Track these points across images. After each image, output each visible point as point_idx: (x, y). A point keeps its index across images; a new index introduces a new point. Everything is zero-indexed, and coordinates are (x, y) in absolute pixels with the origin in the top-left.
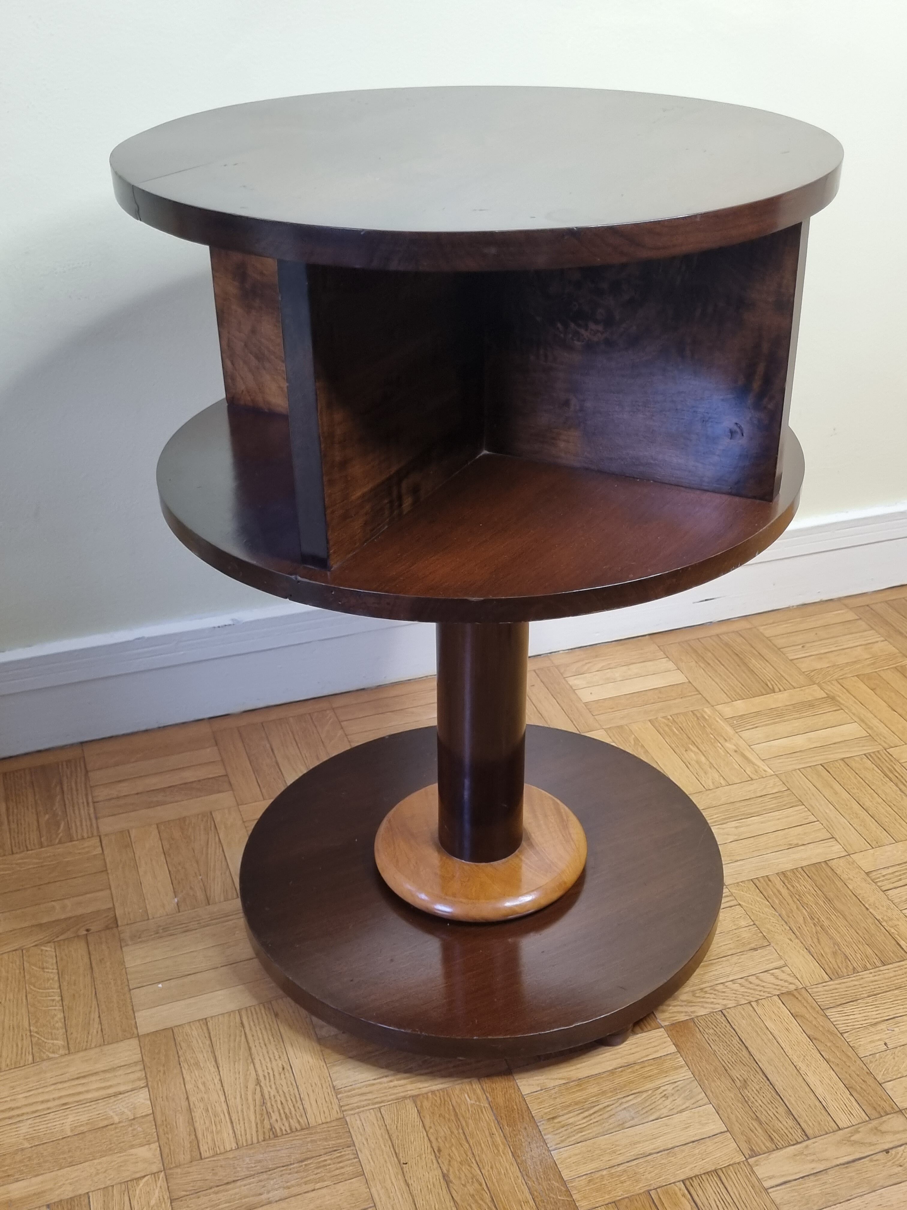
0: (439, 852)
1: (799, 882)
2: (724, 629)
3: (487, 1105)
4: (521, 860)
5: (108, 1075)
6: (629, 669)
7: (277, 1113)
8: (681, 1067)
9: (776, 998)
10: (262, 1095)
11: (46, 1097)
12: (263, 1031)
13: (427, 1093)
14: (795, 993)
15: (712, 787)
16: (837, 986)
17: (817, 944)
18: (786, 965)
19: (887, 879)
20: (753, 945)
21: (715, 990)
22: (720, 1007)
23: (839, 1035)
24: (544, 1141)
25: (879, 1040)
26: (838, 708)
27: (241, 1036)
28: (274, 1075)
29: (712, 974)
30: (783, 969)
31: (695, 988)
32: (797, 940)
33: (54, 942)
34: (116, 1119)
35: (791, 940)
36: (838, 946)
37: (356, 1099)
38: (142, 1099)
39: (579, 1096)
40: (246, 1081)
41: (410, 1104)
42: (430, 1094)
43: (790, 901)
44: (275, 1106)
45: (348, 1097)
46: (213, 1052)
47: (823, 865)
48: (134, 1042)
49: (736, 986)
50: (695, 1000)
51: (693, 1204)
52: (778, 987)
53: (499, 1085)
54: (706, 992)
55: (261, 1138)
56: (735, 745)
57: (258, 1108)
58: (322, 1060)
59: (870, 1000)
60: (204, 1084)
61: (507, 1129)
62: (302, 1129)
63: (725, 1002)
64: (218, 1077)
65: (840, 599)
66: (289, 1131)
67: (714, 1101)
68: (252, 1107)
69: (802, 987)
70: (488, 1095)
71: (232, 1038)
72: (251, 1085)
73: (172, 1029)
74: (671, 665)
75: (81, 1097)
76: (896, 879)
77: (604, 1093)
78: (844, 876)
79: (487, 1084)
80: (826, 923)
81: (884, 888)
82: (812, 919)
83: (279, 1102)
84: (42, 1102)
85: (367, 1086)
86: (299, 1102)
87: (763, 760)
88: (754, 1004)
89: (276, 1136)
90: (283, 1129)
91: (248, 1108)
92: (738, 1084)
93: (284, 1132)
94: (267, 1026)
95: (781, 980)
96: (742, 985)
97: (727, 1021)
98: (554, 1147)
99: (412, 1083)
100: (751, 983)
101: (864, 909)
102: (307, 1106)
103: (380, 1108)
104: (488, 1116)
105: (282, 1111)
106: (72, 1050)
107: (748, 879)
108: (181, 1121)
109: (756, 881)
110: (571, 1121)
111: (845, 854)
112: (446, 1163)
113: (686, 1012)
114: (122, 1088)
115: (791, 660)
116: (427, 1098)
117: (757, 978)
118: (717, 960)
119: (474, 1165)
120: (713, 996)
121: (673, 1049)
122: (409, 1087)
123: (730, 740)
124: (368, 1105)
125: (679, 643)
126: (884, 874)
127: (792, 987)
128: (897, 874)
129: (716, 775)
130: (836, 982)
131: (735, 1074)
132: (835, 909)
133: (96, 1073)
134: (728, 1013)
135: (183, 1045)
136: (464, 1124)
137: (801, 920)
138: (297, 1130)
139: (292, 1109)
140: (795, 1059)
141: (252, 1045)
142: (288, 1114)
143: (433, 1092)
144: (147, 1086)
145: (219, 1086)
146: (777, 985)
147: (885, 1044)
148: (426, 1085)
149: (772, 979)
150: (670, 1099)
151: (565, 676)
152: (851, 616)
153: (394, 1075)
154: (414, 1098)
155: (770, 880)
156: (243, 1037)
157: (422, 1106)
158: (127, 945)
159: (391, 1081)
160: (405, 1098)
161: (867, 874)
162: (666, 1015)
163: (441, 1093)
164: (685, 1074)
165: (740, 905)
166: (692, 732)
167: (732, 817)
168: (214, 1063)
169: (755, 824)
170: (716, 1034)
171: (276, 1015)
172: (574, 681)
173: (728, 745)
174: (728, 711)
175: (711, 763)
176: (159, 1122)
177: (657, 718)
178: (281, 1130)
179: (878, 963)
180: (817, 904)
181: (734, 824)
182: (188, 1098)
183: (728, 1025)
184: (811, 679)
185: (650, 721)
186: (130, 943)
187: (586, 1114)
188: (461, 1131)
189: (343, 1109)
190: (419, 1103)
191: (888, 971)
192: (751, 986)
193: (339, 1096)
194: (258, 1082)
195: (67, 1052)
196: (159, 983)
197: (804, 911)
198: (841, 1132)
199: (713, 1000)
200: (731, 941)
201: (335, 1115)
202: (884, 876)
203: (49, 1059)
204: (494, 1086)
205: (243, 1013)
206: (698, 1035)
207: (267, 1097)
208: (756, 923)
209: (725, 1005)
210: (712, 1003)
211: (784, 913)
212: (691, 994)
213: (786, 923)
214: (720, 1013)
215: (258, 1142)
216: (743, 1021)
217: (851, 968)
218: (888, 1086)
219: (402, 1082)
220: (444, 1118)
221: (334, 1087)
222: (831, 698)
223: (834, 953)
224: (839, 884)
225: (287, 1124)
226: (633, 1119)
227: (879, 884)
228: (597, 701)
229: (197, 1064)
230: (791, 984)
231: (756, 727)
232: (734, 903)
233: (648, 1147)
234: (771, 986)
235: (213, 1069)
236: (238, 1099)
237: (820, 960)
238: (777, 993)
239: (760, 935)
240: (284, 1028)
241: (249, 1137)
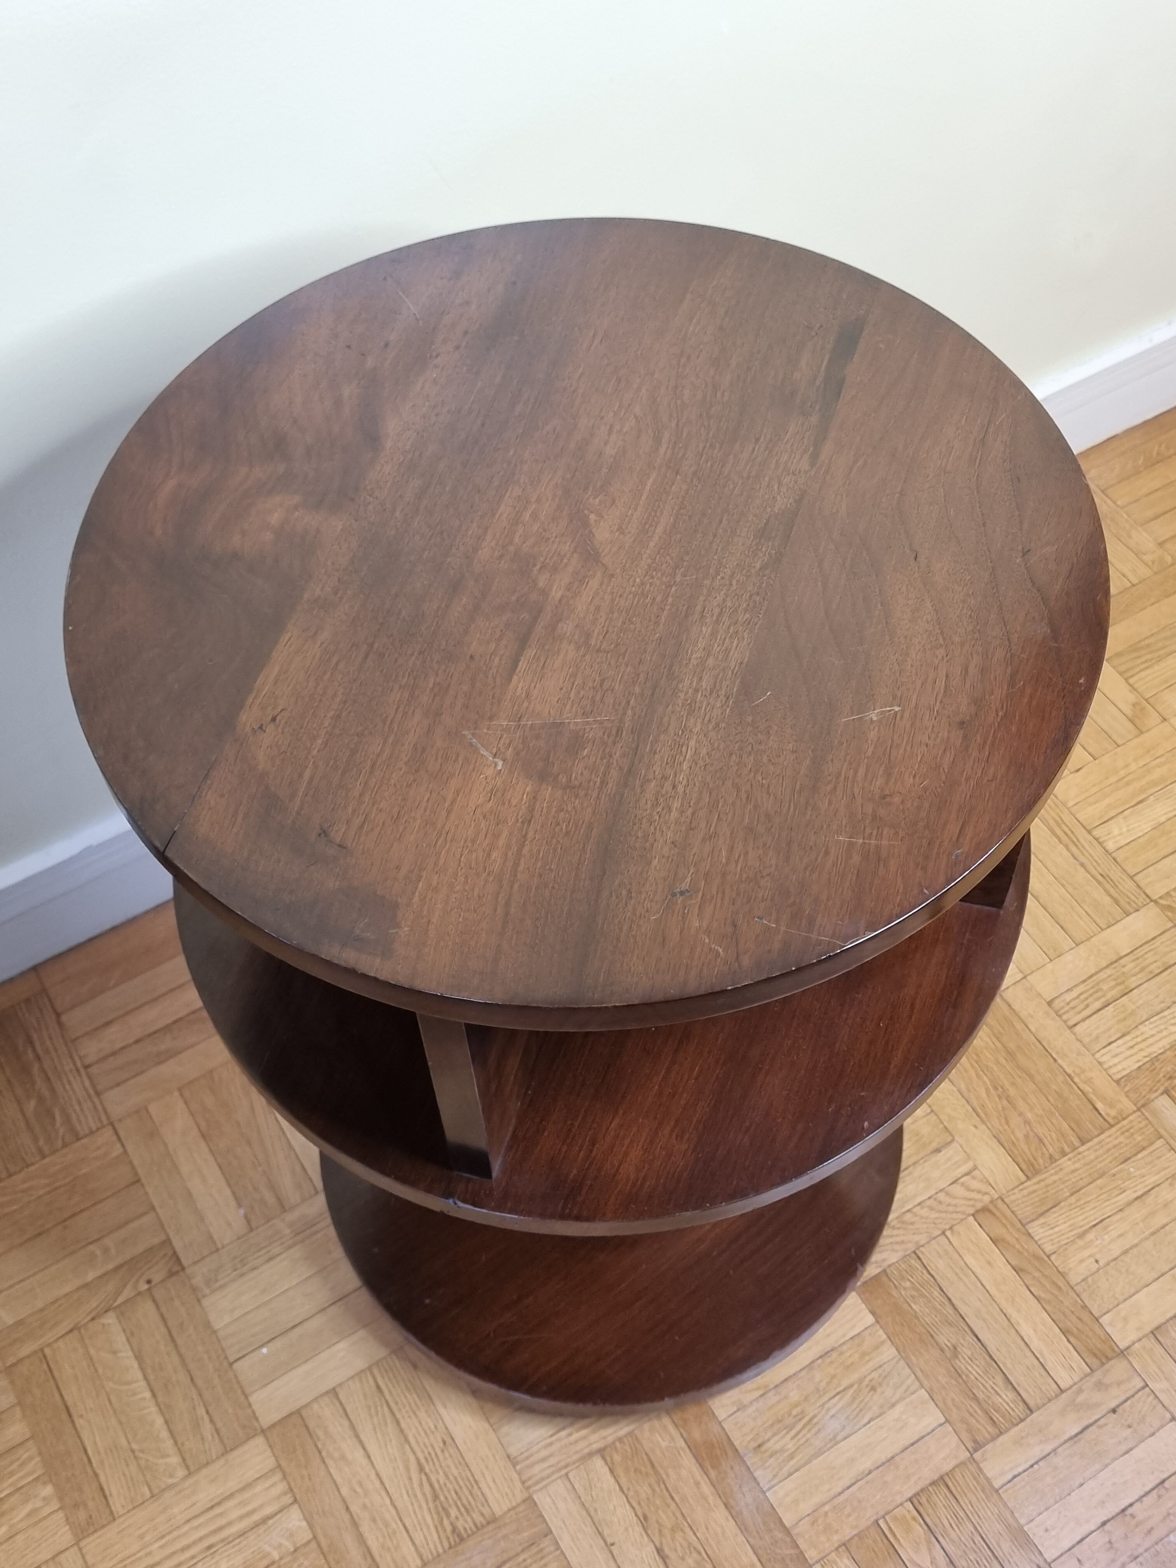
3: (683, 1444)
5: (246, 1495)
7: (455, 1509)
8: (883, 1343)
9: (971, 1219)
10: (431, 1485)
11: (185, 1542)
12: (406, 1392)
13: (614, 1443)
14: (992, 1207)
16: (1036, 1187)
17: (1005, 1126)
18: (976, 1168)
19: (1073, 1008)
20: (934, 1145)
21: (903, 1222)
22: (911, 1247)
23: (1046, 1259)
24: (755, 1479)
25: (1089, 1256)
27: (382, 1406)
28: (436, 1454)
30: (974, 1174)
32: (983, 1126)
33: (115, 1308)
34: (276, 1555)
35: (976, 1127)
36: (1029, 1124)
37: (538, 1468)
38: (294, 1520)
40: (407, 1469)
41: (598, 1463)
42: (618, 1444)
44: (449, 1497)
45: (528, 1467)
46: (357, 1436)
48: (260, 1440)
51: (925, 1527)
52: (971, 1203)
55: (446, 1545)
57: (431, 1505)
58: (486, 1420)
59: (1073, 1199)
60: (360, 1483)
61: (713, 1473)
62: (488, 1523)
63: (917, 1239)
64: (373, 1472)
66: (474, 1529)
67: (925, 1383)
68: (424, 1506)
69: (996, 1196)
70: (682, 1431)
71: (373, 1410)
72: (415, 1475)
73: (298, 1412)
75: (225, 1532)
76: (1082, 1006)
77: (807, 1398)
78: (1023, 1014)
80: (1012, 1092)
81: (1071, 1023)
82: (996, 1088)
83: (453, 1492)
84: (183, 1550)
85: (545, 1448)
86: (475, 1487)
88: (948, 1234)
89: (462, 1540)
90: (467, 1527)
91: (420, 1507)
92: (948, 1353)
93: (470, 1532)
94: (410, 1385)
95: (973, 1191)
96: (931, 1209)
97: (923, 1266)
98: (767, 1487)
99: (594, 1432)
100: (940, 1202)
101: (1052, 1060)
102: (486, 1490)
103: (567, 1474)
104: (688, 1461)
105: (459, 1504)
106: (192, 1468)
108: (349, 1540)
110: (779, 1445)
111: (1020, 976)
112: (656, 1532)
113: (876, 1262)
114: (268, 1510)
116: (616, 1449)
117: (947, 1194)
119: (688, 1530)
120: (901, 1232)
121: (870, 1319)
122: (593, 1439)
124: (553, 1473)
126: (1068, 1000)
127: (987, 1199)
128: (1082, 997)
130: (1035, 1180)
131: (942, 1340)
132: (1018, 1067)
133: (231, 1496)
134: (922, 1252)
135: (320, 1433)
136: (664, 1476)
137: (984, 1093)
138: (483, 1526)
139: (470, 1497)
140: (1004, 1304)
141: (398, 1416)
142: (468, 1507)
143: (620, 1440)
144: (295, 1501)
145: (378, 1484)
146: (970, 1200)
147: (1096, 1261)
148: (611, 1432)
149: (964, 1192)
150: (879, 1390)
153: (571, 1424)
154: (601, 1452)
156: (385, 1407)
157: (613, 1463)
158: (204, 1296)
159: (570, 1435)
160: (591, 1455)
161: (1050, 1003)
163: (630, 1439)
164: (888, 1352)
168: (362, 1452)
170: (914, 1288)
171: (415, 1365)
176: (326, 1549)
178: (465, 1529)
179: (1077, 1143)
180: (997, 1062)
182: (347, 1508)
183: (925, 1271)
186: (207, 1291)
187: (793, 1432)
188: (663, 1486)
189: (527, 1484)
190: (608, 1459)
191: (1088, 1152)
192: (941, 1207)
193: (518, 1467)
194: (421, 1469)
195: (186, 1473)
196: (262, 1346)
197: (985, 1078)
198: (1064, 1395)
199: (903, 1239)
201: (519, 1497)
202: (1068, 1004)
203: (169, 1489)
204: (685, 1415)
205: (376, 1371)
206: (896, 1295)
207: (436, 1486)
209: (917, 1243)
210: (903, 1242)
211: (963, 1086)
214: (914, 1255)
215: (445, 1552)
216: (941, 1262)
217: (1047, 1155)
218: (1105, 1320)
219: (584, 1432)
220: (641, 1473)
221: (509, 1457)
223: (1026, 1137)
224: (1019, 1026)
225: (469, 1519)
226: (844, 1428)
227: (1065, 1017)
229: (343, 1457)
230: (986, 1193)
233: (866, 1464)
234: (963, 1202)
235: (364, 1461)
236: (405, 1496)
237: (1012, 1151)
238: (972, 1211)
239: (941, 1126)
240: (430, 1385)
241: (432, 1546)
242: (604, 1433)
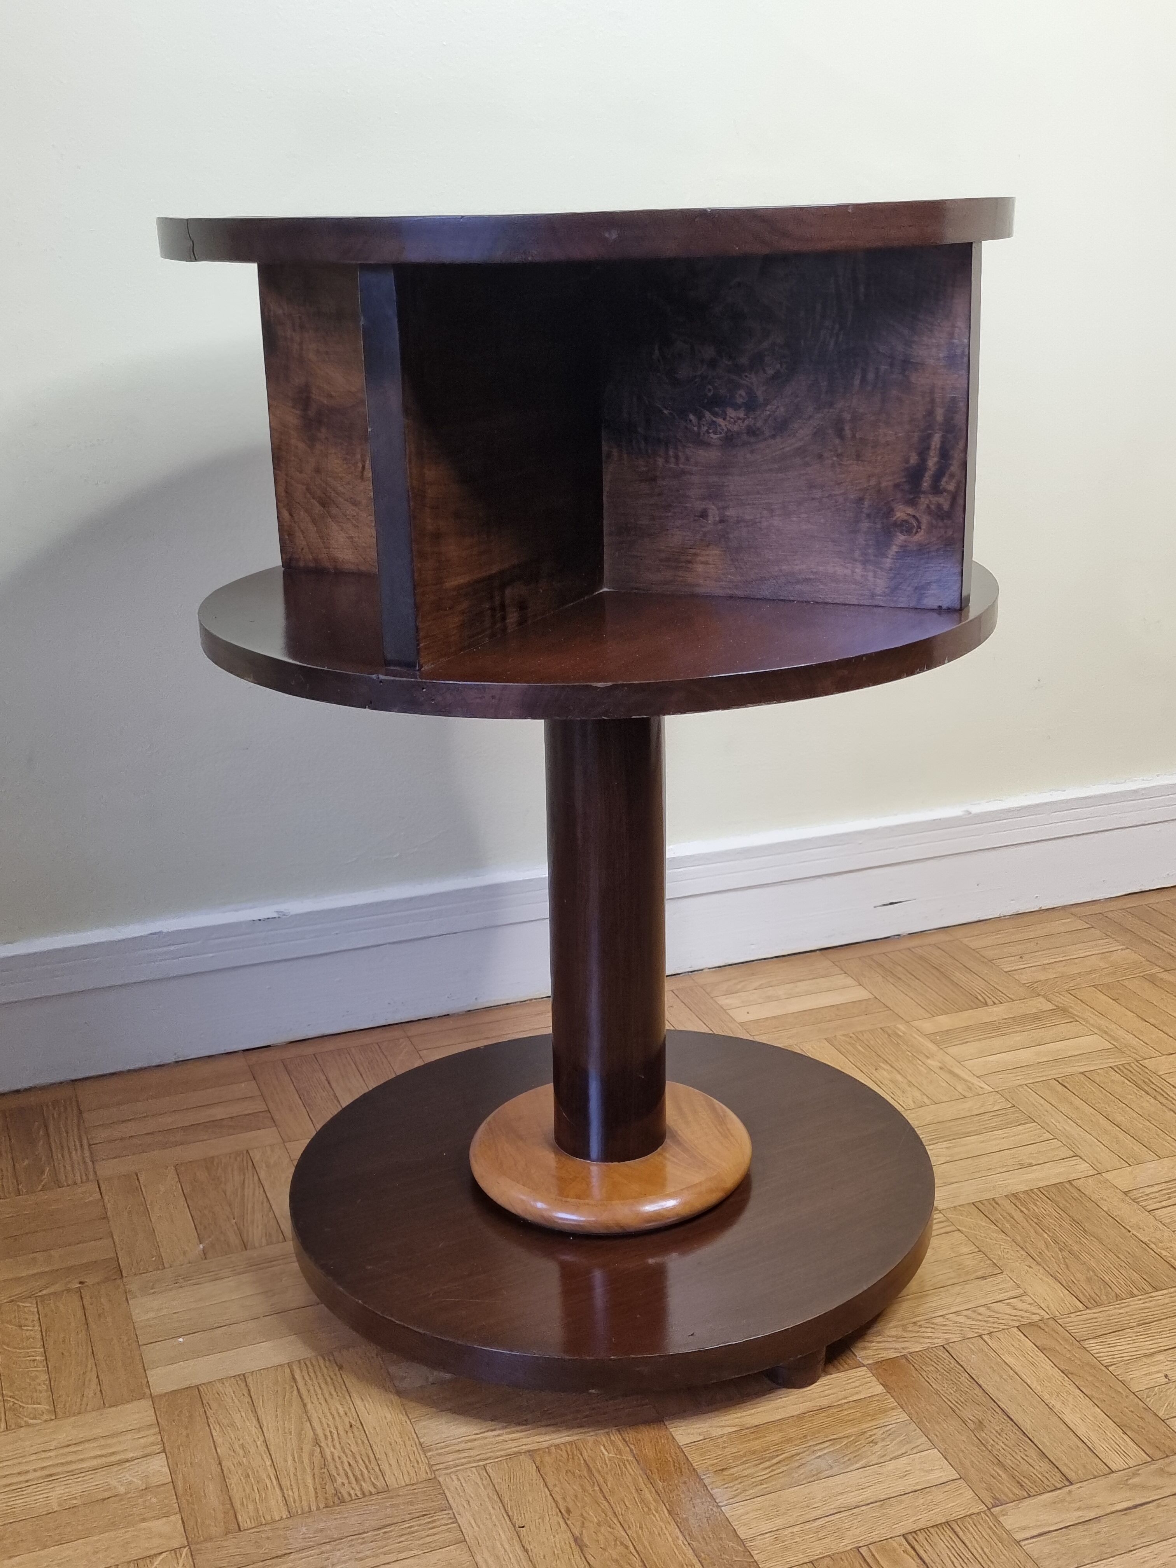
0: (556, 1154)
1: (1036, 1205)
2: (916, 942)
3: (631, 1458)
4: (665, 1158)
5: (109, 1441)
6: (796, 986)
7: (343, 1475)
8: (893, 1409)
9: (1015, 1330)
10: (323, 1457)
12: (323, 1386)
13: (548, 1447)
14: (1041, 1324)
15: (912, 1106)
16: (1096, 1315)
17: (1066, 1271)
18: (1025, 1294)
19: (1153, 1198)
20: (980, 1274)
21: (933, 1324)
22: (940, 1342)
23: (1103, 1368)
24: (712, 1495)
25: (1158, 1372)
26: (1072, 1020)
27: (291, 1391)
28: (338, 1434)
29: (926, 1306)
30: (1023, 1298)
31: (905, 1322)
32: (1038, 1267)
33: (35, 1297)
34: (122, 1490)
35: (1030, 1267)
36: (1093, 1271)
37: (451, 1457)
38: (158, 1467)
39: (756, 1445)
40: (301, 1441)
41: (525, 1460)
42: (552, 1448)
43: (1025, 1224)
44: (341, 1469)
45: (440, 1455)
46: (254, 1410)
47: (1066, 1185)
48: (146, 1404)
49: (960, 1319)
50: (905, 1334)
51: (920, 1561)
52: (1016, 1318)
53: (646, 1436)
54: (920, 1326)
55: (322, 1504)
56: (940, 1062)
57: (316, 1471)
58: (404, 1413)
59: (1141, 1329)
60: (242, 1446)
61: (660, 1484)
62: (379, 1493)
63: (947, 1336)
64: (261, 1439)
65: (1064, 908)
66: (360, 1496)
67: (940, 1445)
68: (309, 1472)
69: (1049, 1317)
70: (632, 1447)
71: (281, 1395)
72: (308, 1446)
73: (197, 1387)
74: (850, 981)
75: (73, 1467)
76: (1161, 1198)
77: (789, 1440)
78: (1095, 1196)
79: (630, 1435)
80: (1076, 1248)
81: (1149, 1208)
82: (1057, 1244)
83: (346, 1464)
85: (466, 1442)
86: (374, 1463)
87: (977, 1077)
88: (986, 1337)
89: (342, 1502)
90: (352, 1492)
91: (304, 1472)
92: (972, 1426)
93: (354, 1497)
94: (329, 1379)
95: (1020, 1310)
96: (968, 1317)
97: (951, 1357)
98: (725, 1503)
99: (527, 1436)
100: (980, 1314)
101: (1124, 1230)
102: (385, 1467)
103: (485, 1466)
104: (633, 1470)
105: (350, 1474)
106: (60, 1414)
107: (968, 1202)
108: (212, 1489)
109: (978, 1204)
110: (746, 1472)
111: (1094, 1172)
112: (579, 1524)
113: (895, 1349)
114: (130, 1455)
115: (1006, 972)
116: (549, 1453)
117: (989, 1309)
118: (934, 1291)
119: (618, 1526)
120: (929, 1330)
121: (880, 1389)
122: (524, 1441)
123: (933, 1057)
124: (470, 1462)
125: (860, 958)
126: (1147, 1192)
127: (1036, 1318)
128: (1166, 1192)
129: (917, 1094)
130: (1094, 1311)
131: (966, 1414)
132: (1087, 1232)
133: (92, 1440)
134: (952, 1347)
135: (214, 1405)
136: (601, 1481)
137: (1041, 1245)
138: (371, 1494)
139: (365, 1471)
140: (1046, 1396)
142: (359, 1476)
143: (557, 1446)
144: (164, 1451)
145: (263, 1449)
146: (1016, 1316)
147: (1166, 1376)
148: (547, 1438)
149: (1009, 1310)
150: (880, 1444)
151: (712, 996)
152: (1080, 925)
153: (502, 1428)
154: (531, 1453)
155: (997, 1204)
156: (295, 1392)
157: (542, 1462)
158: (135, 1297)
159: (499, 1435)
160: (518, 1453)
161: (1125, 1193)
162: (869, 1352)
163: (569, 1447)
164: (898, 1416)
165: (959, 1230)
166: (882, 1050)
167: (943, 1137)
168: (255, 1422)
169: (972, 1144)
170: (937, 1371)
171: (341, 1368)
172: (724, 1001)
173: (929, 1062)
174: (928, 1026)
175: (910, 1082)
176: (181, 1491)
177: (835, 1036)
178: (350, 1495)
179: (1148, 1289)
181: (945, 1144)
182: (220, 1463)
183: (953, 1361)
184: (1033, 990)
185: (825, 1039)
186: (139, 1294)
187: (768, 1464)
188: (597, 1488)
189: (434, 1468)
190: (537, 1458)
192: (980, 1318)
193: (428, 1454)
194: (317, 1443)
195: (53, 1417)
196: (180, 1337)
197: (1046, 1235)
198: (1113, 1475)
199: (930, 1334)
200: (951, 1270)
201: (423, 1476)
202: (1148, 1195)
203: (28, 1425)
204: (639, 1436)
205: (295, 1367)
206: (914, 1373)
207: (329, 1458)
208: (983, 1249)
209: (947, 1339)
210: (928, 1337)
211: (1019, 1238)
212: (900, 1329)
213: (1022, 1248)
214: (942, 1348)
215: (318, 1509)
216: (973, 1356)
217: (1113, 1294)
219: (515, 1436)
220: (573, 1474)
221: (421, 1445)
222: (1062, 1010)
223: (1089, 1280)
224: (1088, 1204)
225: (357, 1488)
226: (832, 1467)
227: (1142, 1203)
228: (756, 1021)
229: (232, 1425)
230: (1034, 1314)
231: (967, 1042)
232: (953, 1228)
233: (852, 1499)
234: (1007, 1317)
235: (254, 1430)
236: (290, 1462)
237: (1070, 1287)
238: (1018, 1324)
239: (989, 1262)
240: (351, 1381)
241: (305, 1503)
242: (537, 1439)
